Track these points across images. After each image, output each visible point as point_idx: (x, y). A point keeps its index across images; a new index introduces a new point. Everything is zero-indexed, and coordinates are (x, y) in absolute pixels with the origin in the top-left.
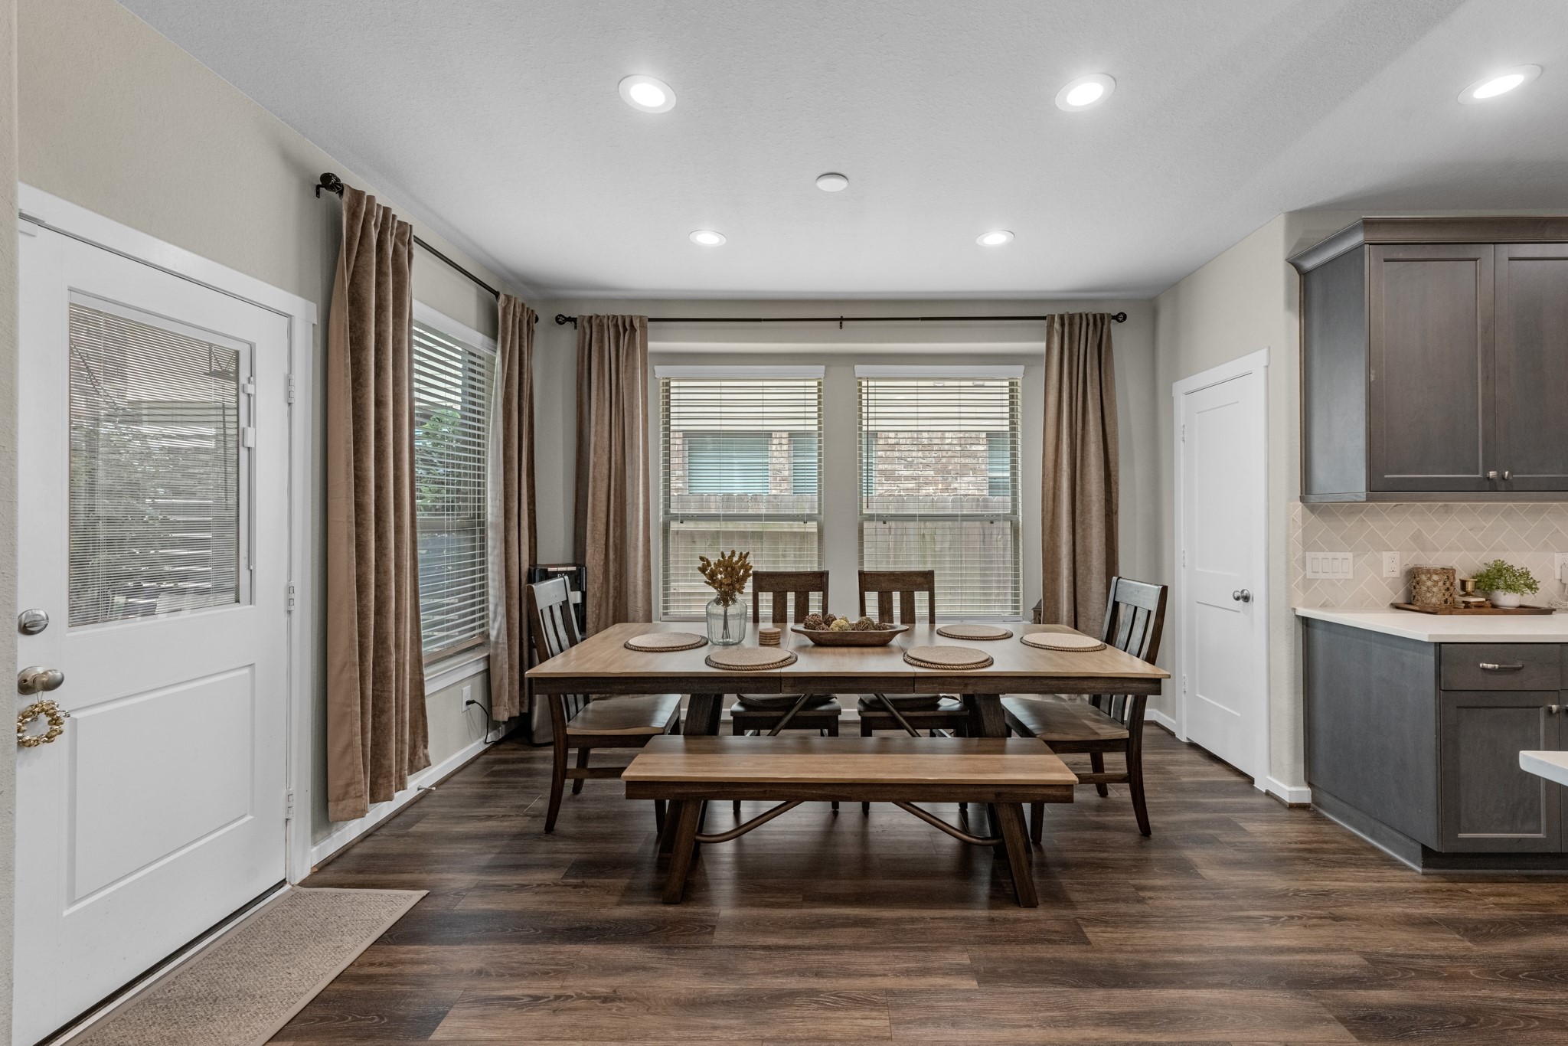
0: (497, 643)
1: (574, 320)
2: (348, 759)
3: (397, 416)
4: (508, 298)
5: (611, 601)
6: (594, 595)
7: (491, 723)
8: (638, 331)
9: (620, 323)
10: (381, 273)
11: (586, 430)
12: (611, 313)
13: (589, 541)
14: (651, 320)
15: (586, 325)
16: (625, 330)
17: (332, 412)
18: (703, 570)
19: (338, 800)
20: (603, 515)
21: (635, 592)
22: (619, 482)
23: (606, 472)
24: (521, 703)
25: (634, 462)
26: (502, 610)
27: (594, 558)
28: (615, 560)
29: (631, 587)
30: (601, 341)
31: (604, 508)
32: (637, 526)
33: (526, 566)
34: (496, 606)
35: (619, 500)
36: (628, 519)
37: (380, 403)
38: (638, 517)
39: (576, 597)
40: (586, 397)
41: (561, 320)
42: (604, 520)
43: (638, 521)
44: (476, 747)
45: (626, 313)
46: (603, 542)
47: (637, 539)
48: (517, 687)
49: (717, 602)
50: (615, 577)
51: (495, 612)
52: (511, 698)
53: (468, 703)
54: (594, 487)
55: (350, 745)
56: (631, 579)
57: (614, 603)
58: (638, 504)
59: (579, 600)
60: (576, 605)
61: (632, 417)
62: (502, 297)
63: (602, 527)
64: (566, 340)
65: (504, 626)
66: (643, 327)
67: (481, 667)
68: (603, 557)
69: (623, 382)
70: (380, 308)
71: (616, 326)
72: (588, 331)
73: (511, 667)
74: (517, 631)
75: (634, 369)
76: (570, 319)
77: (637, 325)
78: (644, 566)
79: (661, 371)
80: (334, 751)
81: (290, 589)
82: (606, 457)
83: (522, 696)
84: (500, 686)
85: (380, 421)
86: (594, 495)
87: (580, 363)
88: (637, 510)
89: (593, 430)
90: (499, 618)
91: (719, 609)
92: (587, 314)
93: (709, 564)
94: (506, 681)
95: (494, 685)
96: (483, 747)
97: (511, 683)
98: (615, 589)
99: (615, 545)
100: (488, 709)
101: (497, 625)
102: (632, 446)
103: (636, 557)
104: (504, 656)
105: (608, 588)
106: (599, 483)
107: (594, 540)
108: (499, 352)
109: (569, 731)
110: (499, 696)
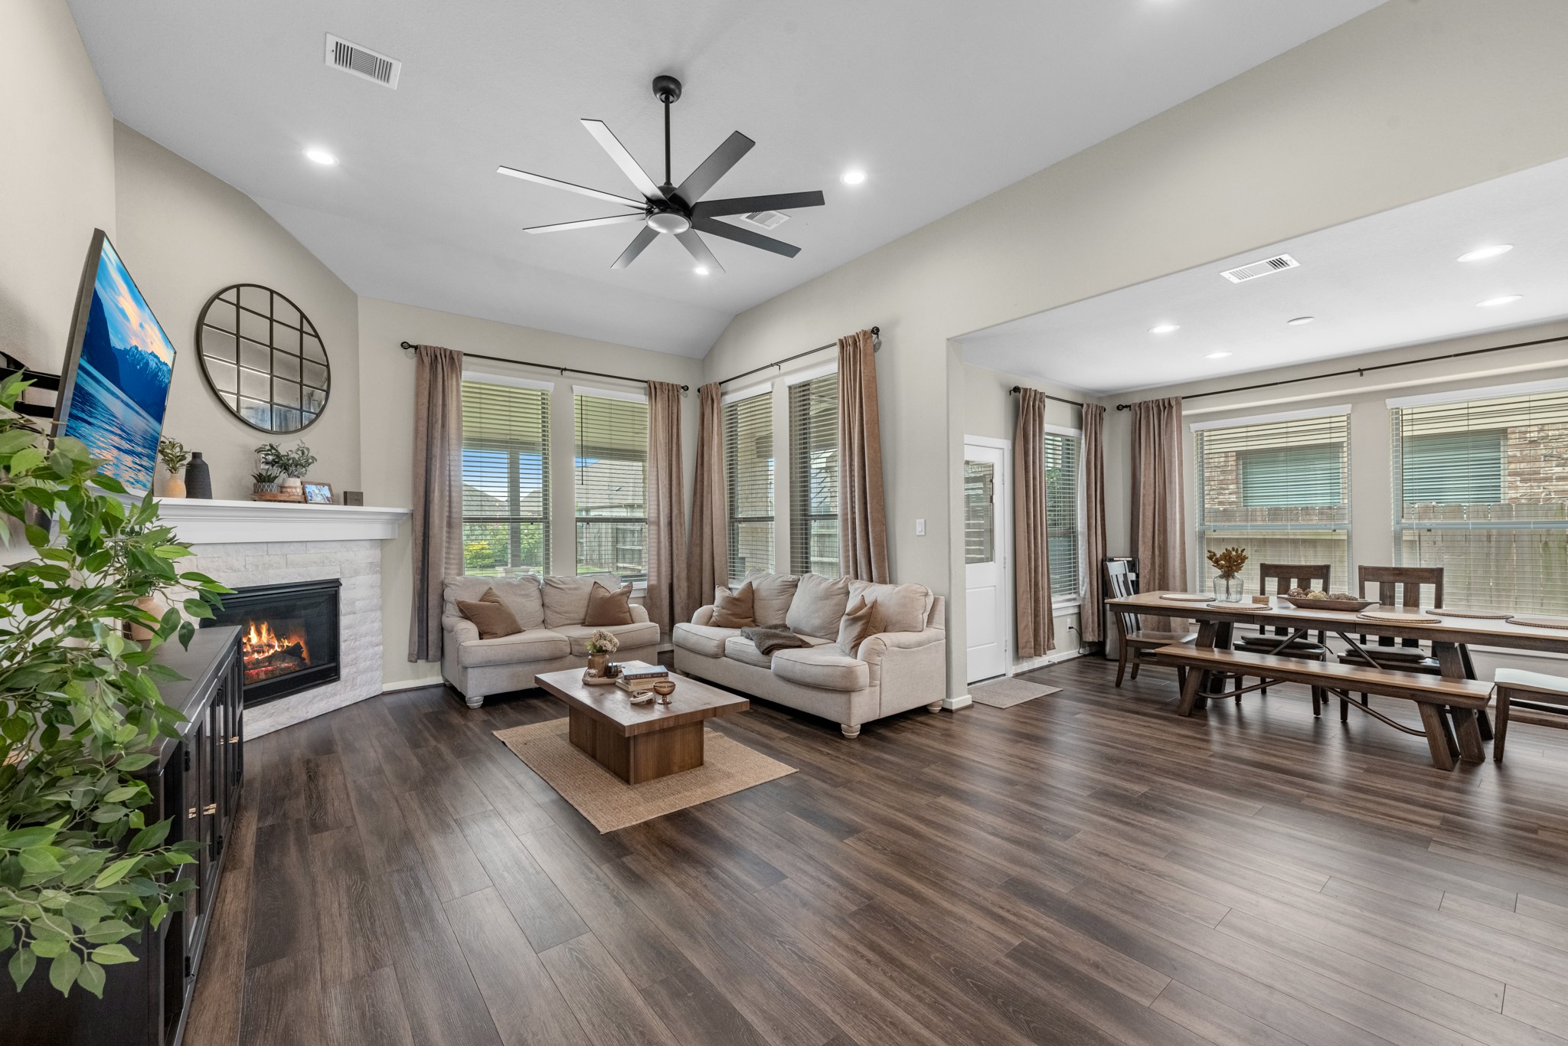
0: (1084, 598)
1: (1130, 406)
2: (1026, 631)
3: (1040, 482)
4: (1088, 405)
5: (1157, 582)
6: (1145, 577)
7: (1082, 643)
8: (1174, 408)
9: (1161, 404)
10: (1034, 420)
11: (1138, 474)
12: (1155, 398)
13: (1140, 543)
14: (1183, 398)
15: (1137, 409)
16: (1165, 408)
17: (1017, 481)
18: (1210, 558)
19: (1023, 648)
20: (1150, 527)
21: (1174, 576)
22: (1161, 505)
23: (1152, 500)
24: (1099, 635)
25: (1172, 492)
26: (1087, 580)
27: (1144, 554)
28: (1160, 555)
29: (1171, 573)
30: (1148, 417)
31: (1151, 522)
32: (1175, 533)
33: (1100, 557)
34: (1084, 578)
35: (1161, 517)
36: (1169, 529)
37: (1034, 478)
38: (1175, 527)
39: (1132, 576)
40: (1137, 449)
41: (1120, 408)
42: (1151, 530)
43: (1175, 530)
44: (1073, 653)
45: (1166, 396)
46: (1151, 544)
47: (1175, 542)
48: (1096, 625)
49: (1221, 577)
50: (1160, 567)
51: (1083, 581)
52: (1093, 631)
53: (1070, 628)
54: (1144, 510)
55: (1027, 626)
56: (1171, 567)
57: (1159, 583)
58: (1175, 520)
59: (1134, 578)
60: (1132, 581)
61: (1171, 463)
62: (1085, 406)
63: (1149, 534)
64: (1125, 417)
65: (1089, 589)
66: (1178, 404)
67: (1076, 610)
68: (1150, 553)
69: (1164, 441)
70: (1034, 435)
71: (1159, 405)
72: (1138, 412)
73: (1093, 613)
74: (1096, 593)
75: (1172, 432)
76: (1126, 407)
77: (1173, 403)
78: (1181, 559)
79: (1195, 427)
80: (1021, 627)
81: (1005, 558)
82: (1152, 490)
83: (1099, 631)
84: (1087, 622)
85: (1034, 485)
86: (1144, 515)
87: (1133, 432)
88: (1175, 523)
89: (1142, 474)
90: (1085, 585)
91: (1224, 582)
92: (1137, 401)
93: (1215, 555)
94: (1090, 620)
95: (1083, 622)
96: (1078, 655)
97: (1093, 622)
98: (1160, 574)
99: (1159, 546)
100: (1080, 633)
101: (1084, 588)
102: (1171, 483)
103: (1174, 554)
104: (1088, 606)
105: (1155, 573)
106: (1147, 507)
107: (1144, 542)
108: (1083, 437)
109: (1128, 638)
110: (1086, 628)
